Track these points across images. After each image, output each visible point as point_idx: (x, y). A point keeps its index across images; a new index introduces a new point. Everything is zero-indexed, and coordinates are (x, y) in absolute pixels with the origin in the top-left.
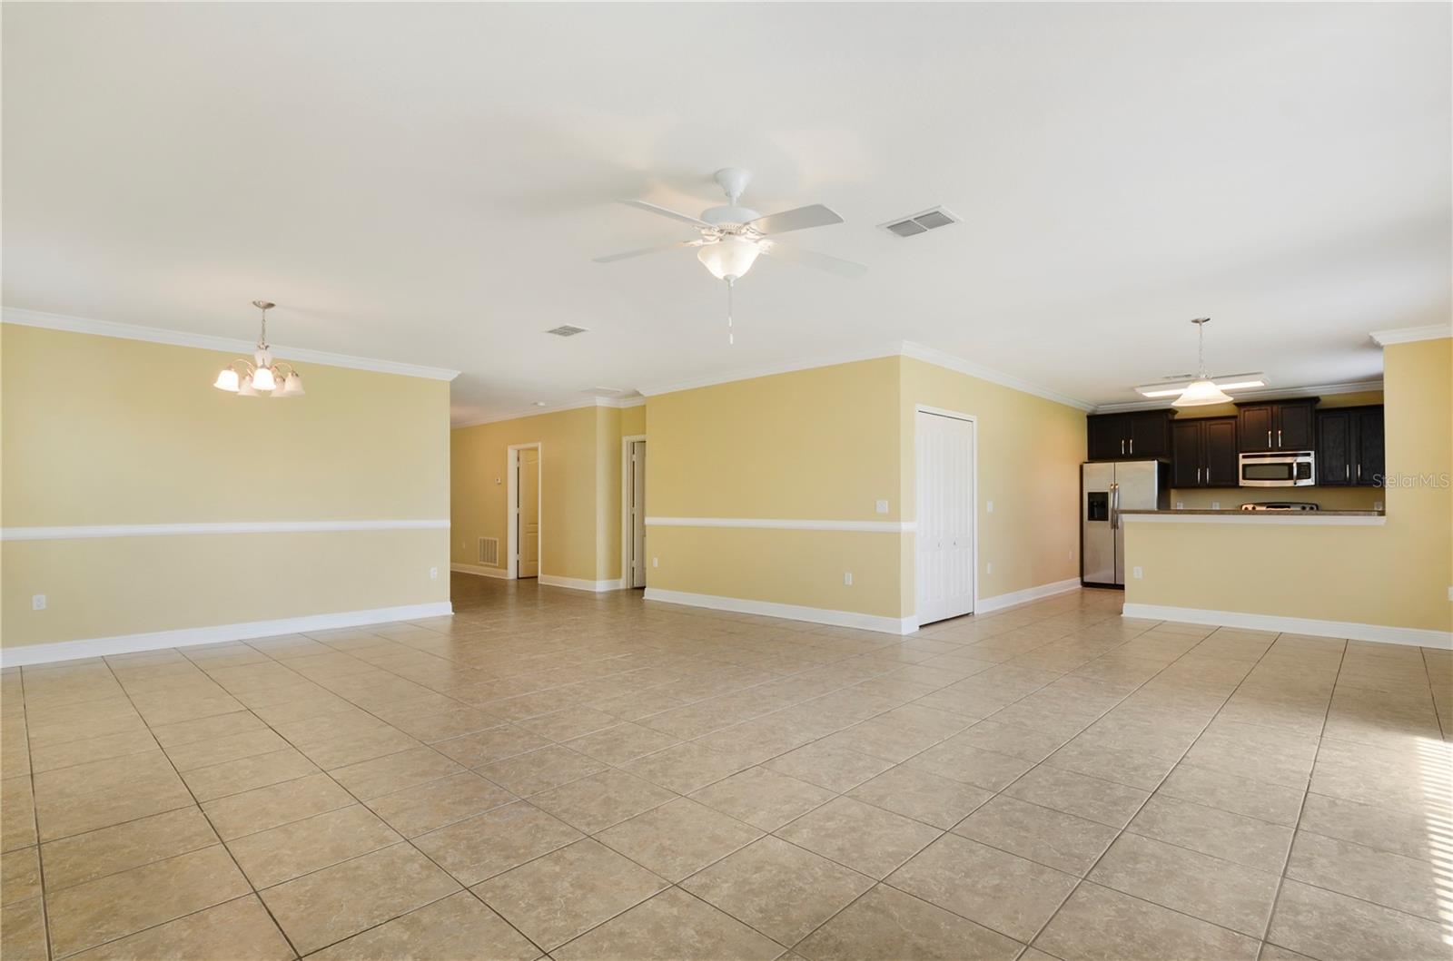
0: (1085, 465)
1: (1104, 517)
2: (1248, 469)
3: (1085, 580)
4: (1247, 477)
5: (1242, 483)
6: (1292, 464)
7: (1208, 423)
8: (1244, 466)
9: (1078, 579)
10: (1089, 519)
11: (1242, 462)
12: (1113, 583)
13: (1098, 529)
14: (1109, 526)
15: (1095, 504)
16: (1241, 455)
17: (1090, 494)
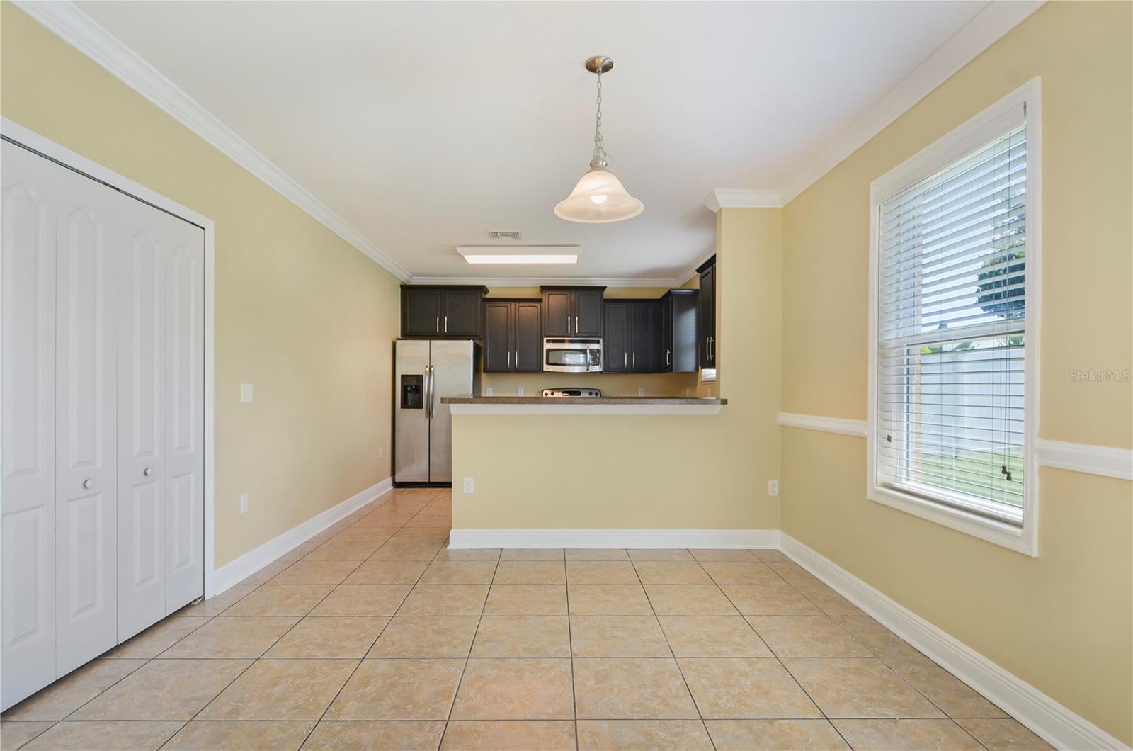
0: (398, 342)
1: (418, 405)
2: (550, 353)
3: (396, 481)
4: (550, 362)
5: (546, 368)
6: (586, 350)
7: (518, 304)
8: (548, 351)
9: (390, 479)
10: (402, 407)
11: (547, 346)
12: (428, 481)
13: (412, 419)
14: (424, 415)
15: (409, 389)
16: (545, 339)
17: (403, 377)
